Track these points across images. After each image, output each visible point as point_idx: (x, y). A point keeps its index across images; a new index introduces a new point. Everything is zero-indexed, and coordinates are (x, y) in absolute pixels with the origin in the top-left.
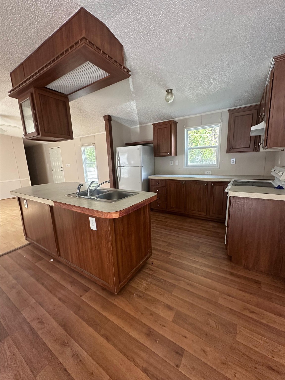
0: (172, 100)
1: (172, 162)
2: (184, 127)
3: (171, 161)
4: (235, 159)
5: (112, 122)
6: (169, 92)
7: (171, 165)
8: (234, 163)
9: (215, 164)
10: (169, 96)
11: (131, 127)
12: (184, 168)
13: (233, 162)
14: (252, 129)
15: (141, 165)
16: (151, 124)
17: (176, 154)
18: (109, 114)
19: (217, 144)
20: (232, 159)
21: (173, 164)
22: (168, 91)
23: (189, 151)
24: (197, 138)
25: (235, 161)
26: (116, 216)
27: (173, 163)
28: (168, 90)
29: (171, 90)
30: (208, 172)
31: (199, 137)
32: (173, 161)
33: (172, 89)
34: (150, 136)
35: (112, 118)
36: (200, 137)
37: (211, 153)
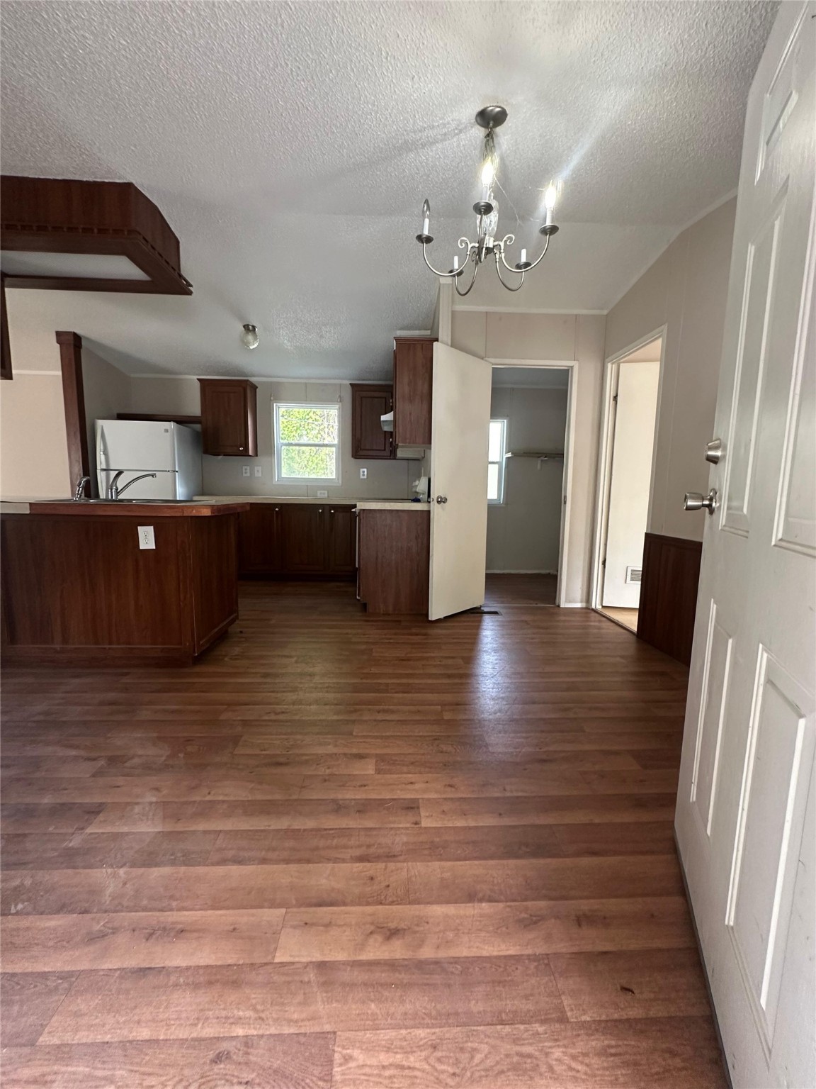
0: (256, 345)
1: (246, 469)
2: (272, 398)
3: (244, 467)
4: (365, 470)
5: (83, 351)
6: (249, 329)
7: (244, 475)
8: (365, 477)
9: (334, 477)
10: (250, 337)
11: (132, 375)
12: (274, 483)
13: (363, 475)
14: (382, 419)
15: (175, 467)
16: (195, 377)
17: (256, 455)
18: (76, 331)
19: (336, 442)
20: (362, 470)
21: (248, 475)
22: (246, 327)
23: (283, 447)
24: (290, 430)
25: (366, 473)
26: (207, 512)
27: (248, 471)
28: (248, 325)
29: (254, 327)
30: (323, 492)
31: (295, 428)
32: (248, 468)
33: (255, 325)
34: (193, 406)
35: (83, 343)
36: (297, 429)
37: (322, 466)
